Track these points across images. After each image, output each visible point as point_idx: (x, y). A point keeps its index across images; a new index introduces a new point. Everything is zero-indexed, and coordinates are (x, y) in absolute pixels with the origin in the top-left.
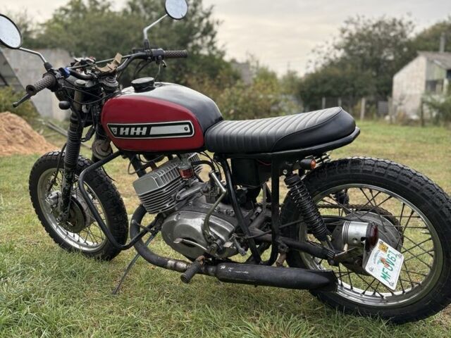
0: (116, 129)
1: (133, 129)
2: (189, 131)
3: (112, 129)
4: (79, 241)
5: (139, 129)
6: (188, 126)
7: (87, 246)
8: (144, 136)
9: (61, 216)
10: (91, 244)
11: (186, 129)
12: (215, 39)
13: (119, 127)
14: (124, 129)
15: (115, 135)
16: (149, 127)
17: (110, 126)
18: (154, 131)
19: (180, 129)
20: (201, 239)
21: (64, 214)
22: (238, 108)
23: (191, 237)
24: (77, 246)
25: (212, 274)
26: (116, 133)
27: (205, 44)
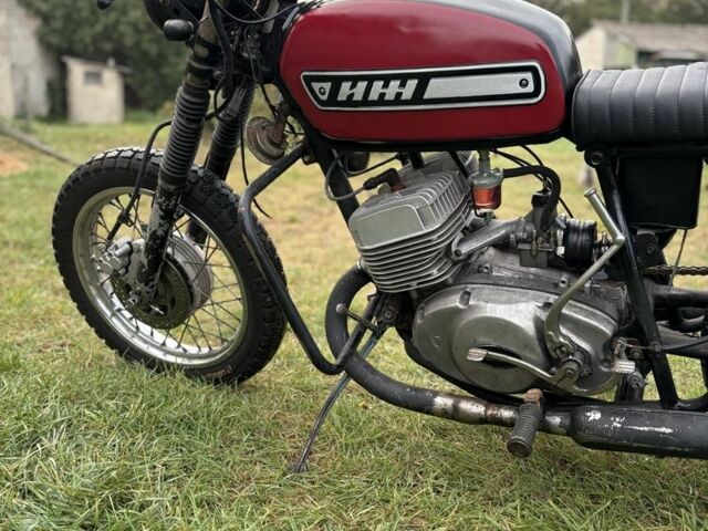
0: (327, 86)
1: (378, 85)
2: (530, 88)
3: (316, 86)
4: (164, 344)
5: (395, 84)
6: (529, 76)
7: (185, 354)
8: (406, 102)
9: (138, 293)
10: (193, 350)
11: (523, 83)
13: (337, 83)
14: (353, 87)
15: (322, 103)
16: (424, 81)
17: (309, 80)
18: (437, 88)
19: (508, 84)
20: (532, 350)
21: (147, 288)
23: (504, 346)
24: (159, 354)
25: (562, 430)
26: (325, 98)
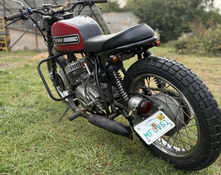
2: (77, 40)
5: (60, 39)
12: (214, 2)
14: (56, 40)
16: (63, 38)
18: (65, 40)
22: (215, 40)
27: (208, 5)
